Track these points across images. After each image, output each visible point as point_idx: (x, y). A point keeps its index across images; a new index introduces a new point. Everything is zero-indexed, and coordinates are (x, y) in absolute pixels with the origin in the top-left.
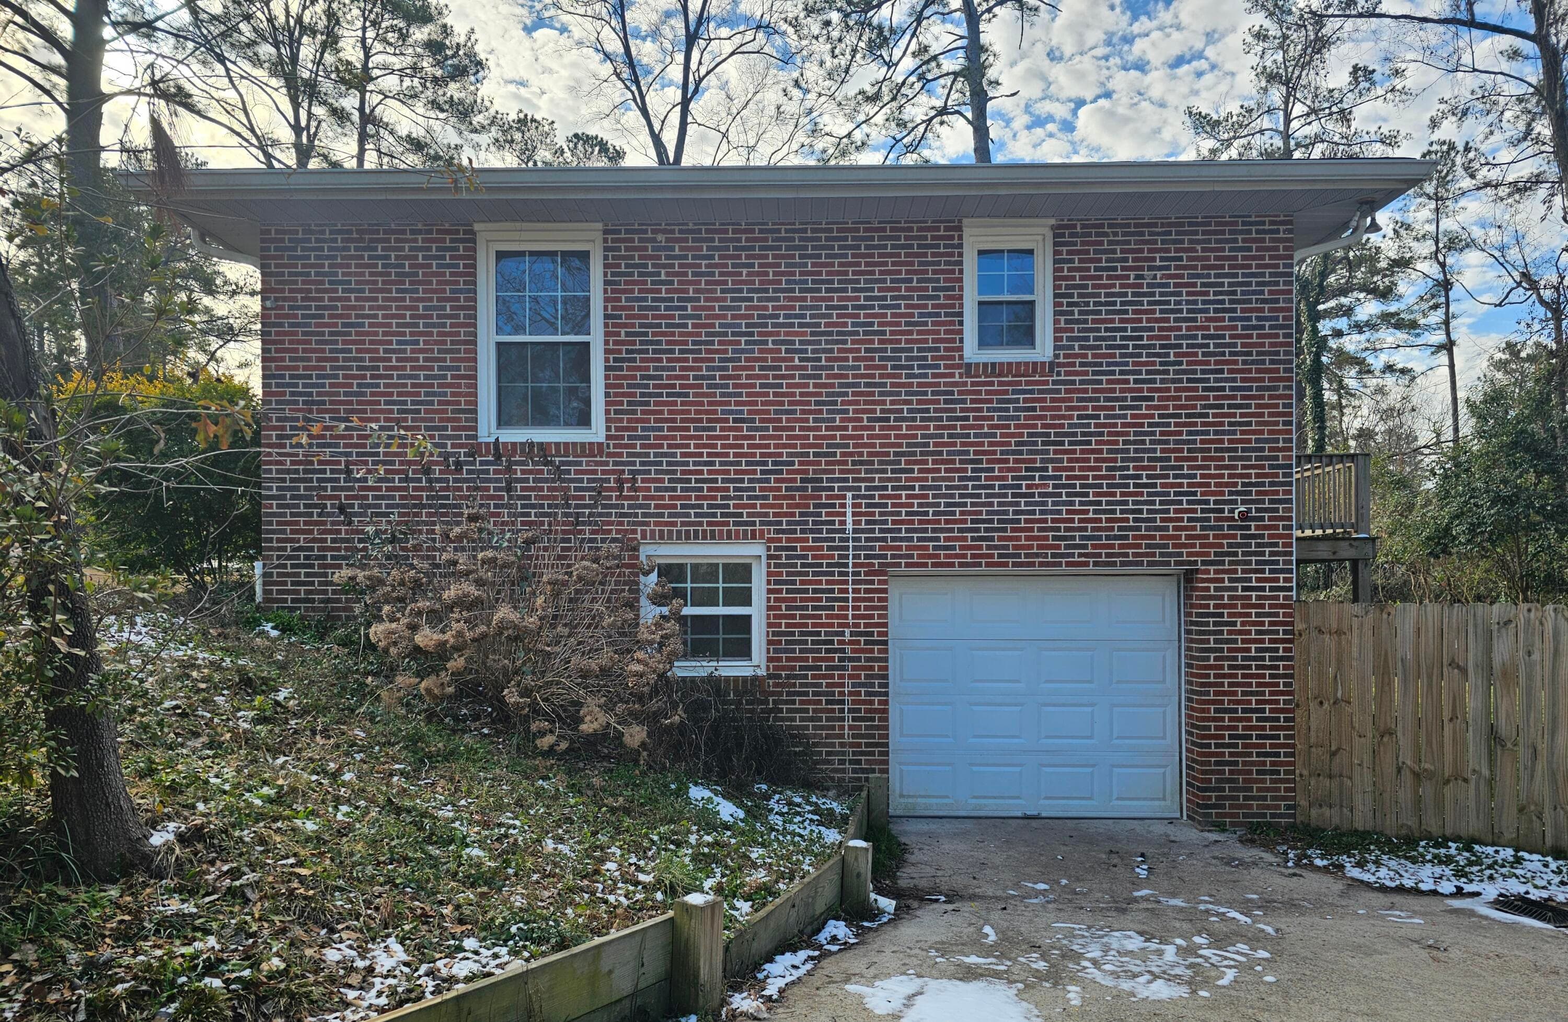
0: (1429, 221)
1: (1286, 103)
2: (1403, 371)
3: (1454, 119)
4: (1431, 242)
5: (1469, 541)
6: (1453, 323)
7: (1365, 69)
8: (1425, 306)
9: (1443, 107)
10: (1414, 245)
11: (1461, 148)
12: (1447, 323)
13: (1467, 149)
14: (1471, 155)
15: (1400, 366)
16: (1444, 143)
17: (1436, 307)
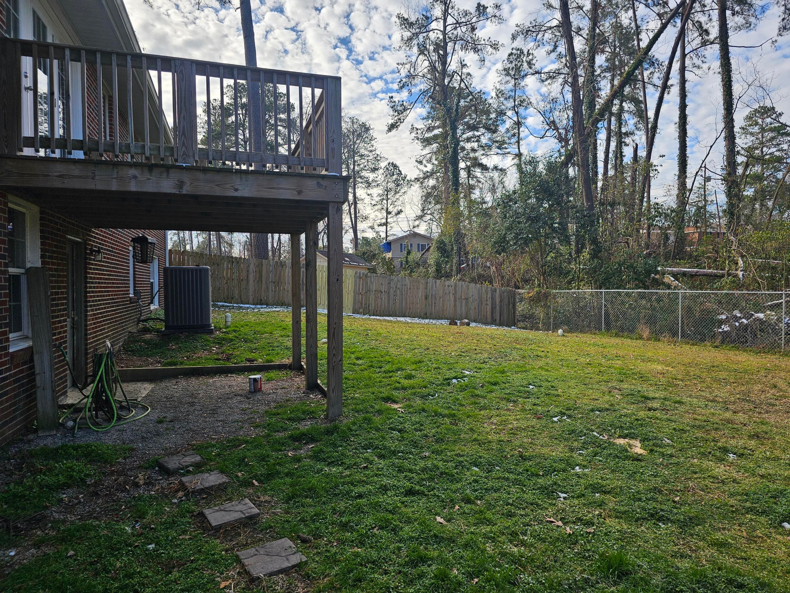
0: (512, 91)
1: (444, 16)
2: (501, 170)
3: (523, 36)
4: (512, 100)
5: (515, 244)
6: (521, 143)
7: (484, 6)
8: (509, 135)
9: (517, 28)
10: (505, 102)
11: (526, 53)
12: (518, 142)
13: (529, 54)
14: (530, 57)
15: (500, 167)
16: (518, 49)
17: (514, 135)
